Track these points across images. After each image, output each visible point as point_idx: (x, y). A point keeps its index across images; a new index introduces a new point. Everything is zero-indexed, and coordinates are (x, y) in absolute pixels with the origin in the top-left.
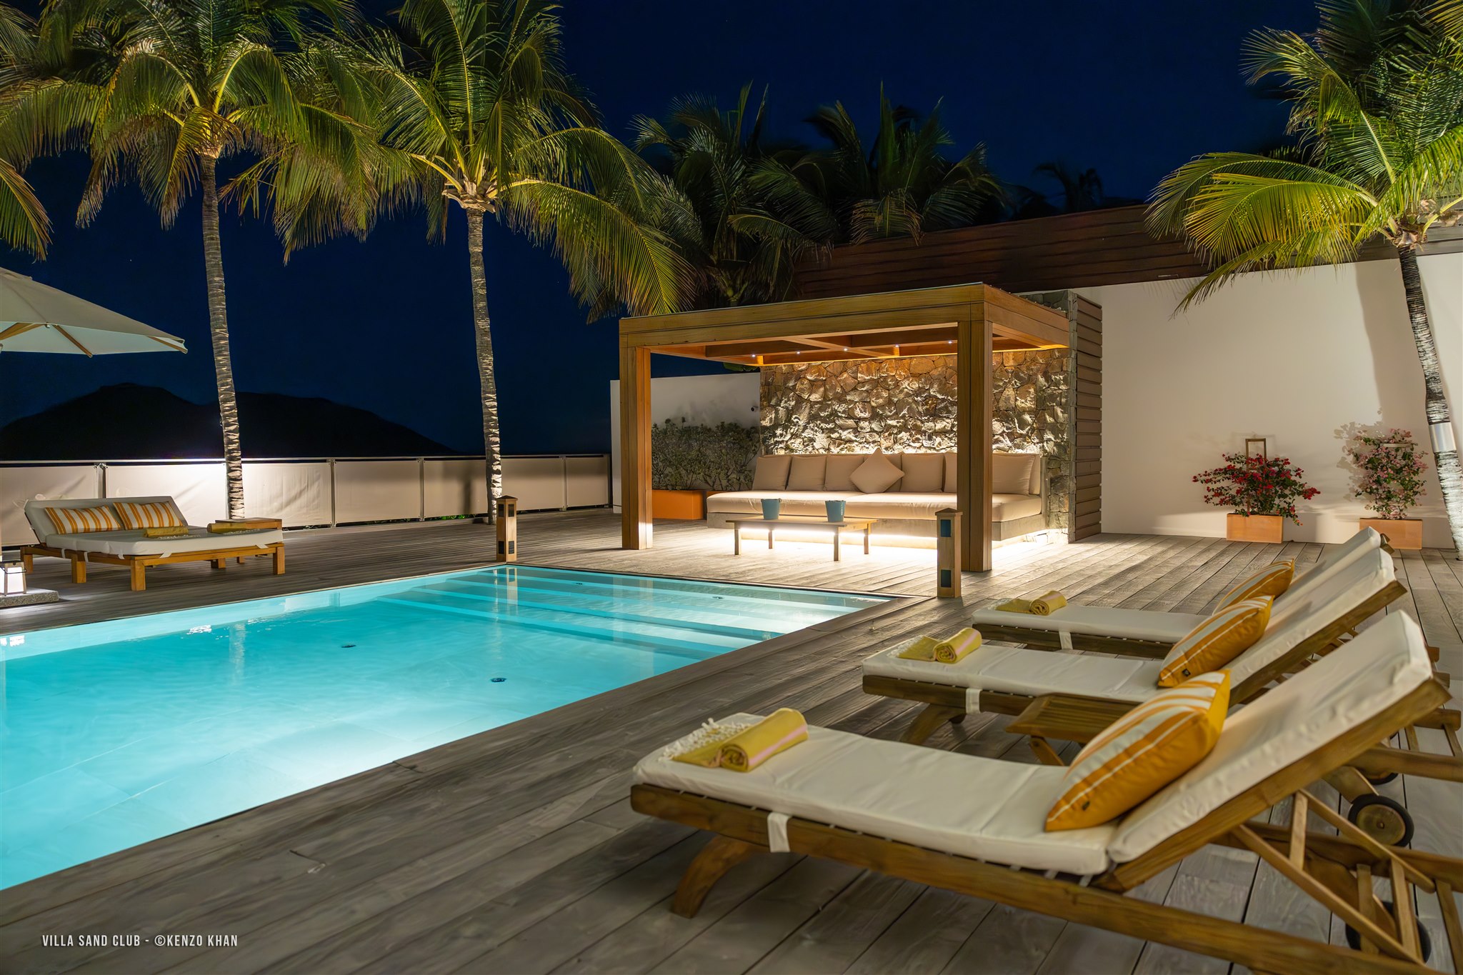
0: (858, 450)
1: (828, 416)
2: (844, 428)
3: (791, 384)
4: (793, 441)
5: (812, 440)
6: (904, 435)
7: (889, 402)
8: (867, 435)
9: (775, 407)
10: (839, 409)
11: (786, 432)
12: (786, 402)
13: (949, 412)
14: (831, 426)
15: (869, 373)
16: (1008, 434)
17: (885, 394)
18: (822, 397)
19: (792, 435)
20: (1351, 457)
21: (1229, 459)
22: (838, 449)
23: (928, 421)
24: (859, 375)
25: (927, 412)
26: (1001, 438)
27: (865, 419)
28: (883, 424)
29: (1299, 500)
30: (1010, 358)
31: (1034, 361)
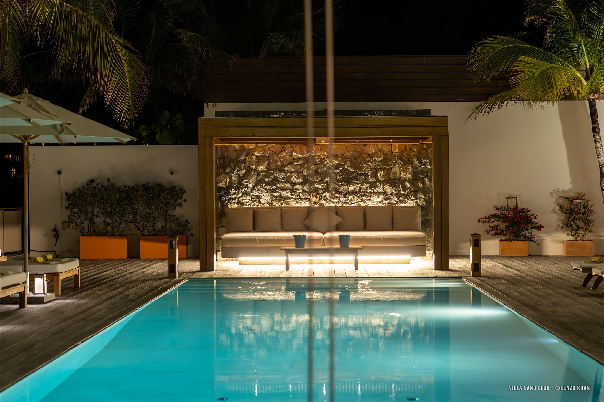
0: (294, 204)
1: (268, 182)
2: (284, 190)
3: (242, 158)
4: (243, 198)
5: (258, 197)
6: (327, 194)
7: (317, 173)
8: (301, 194)
9: (229, 174)
10: (280, 176)
11: (239, 192)
12: (238, 171)
13: (358, 180)
14: (273, 187)
15: (301, 152)
16: (396, 194)
17: (314, 168)
18: (266, 168)
19: (243, 193)
20: (557, 208)
21: (497, 209)
22: (279, 204)
23: (344, 185)
24: (294, 154)
25: (343, 180)
26: (392, 197)
27: (299, 184)
28: (312, 187)
29: (535, 232)
30: (396, 148)
31: (411, 150)
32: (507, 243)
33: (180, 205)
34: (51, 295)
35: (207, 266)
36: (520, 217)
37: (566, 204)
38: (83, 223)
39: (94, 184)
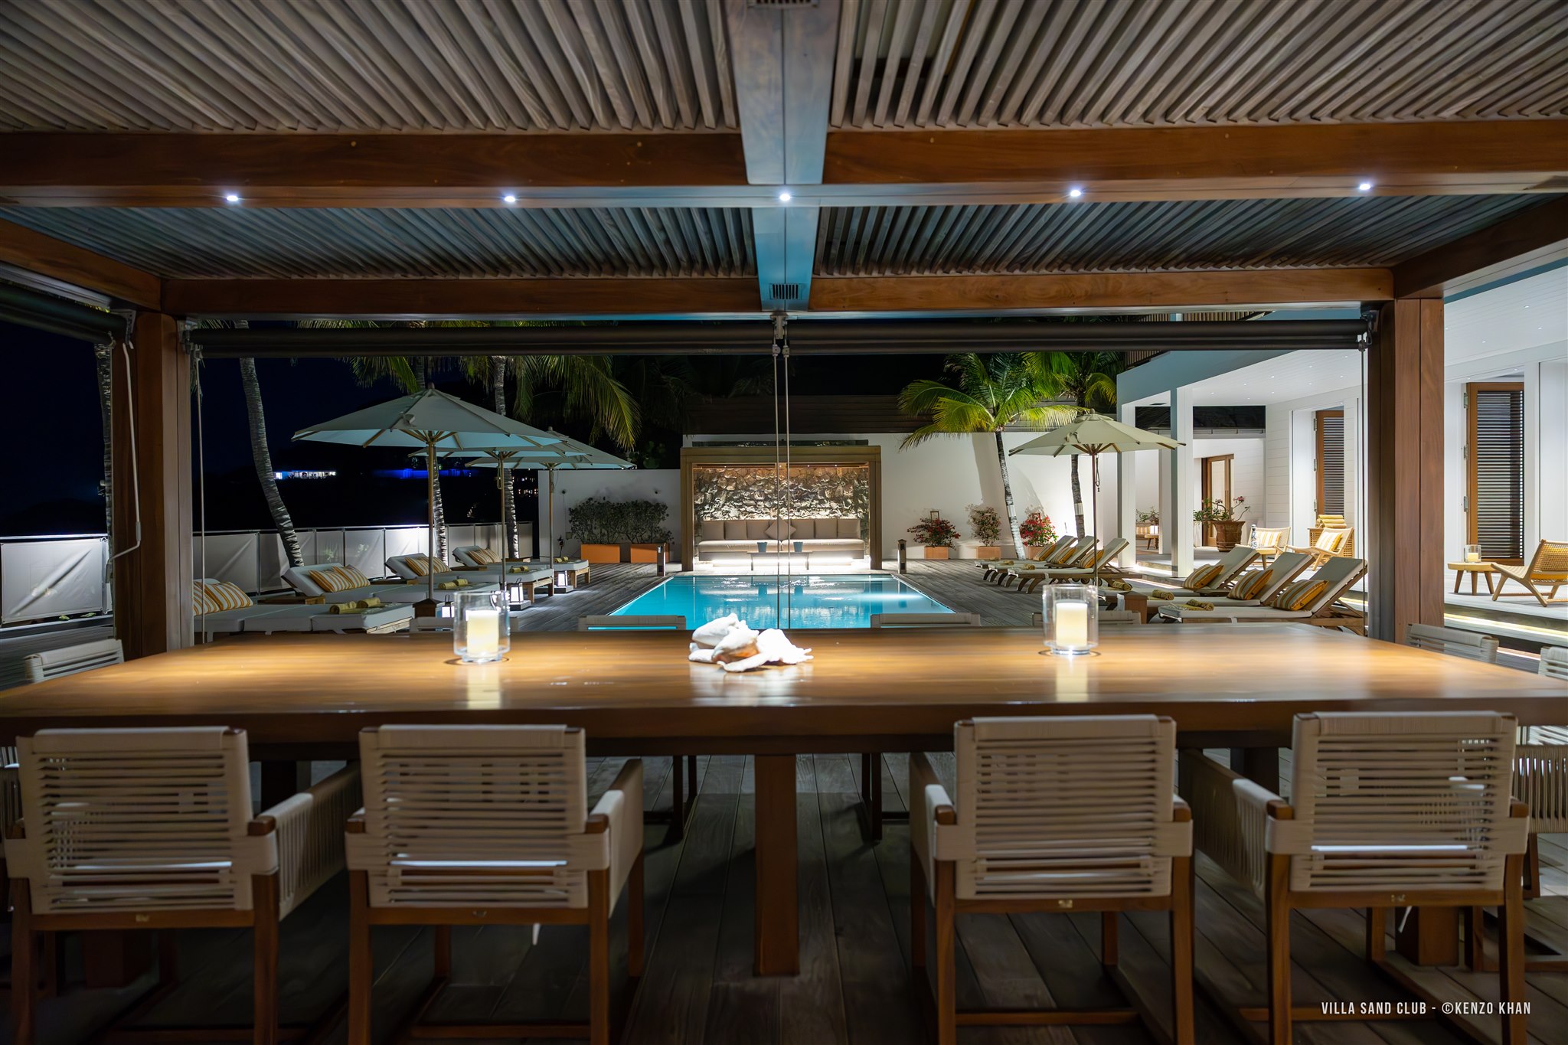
0: (757, 518)
1: (738, 499)
2: (749, 505)
3: (715, 480)
4: (716, 512)
5: (728, 512)
6: (784, 509)
7: (775, 491)
8: (762, 509)
9: (704, 493)
10: (745, 495)
11: (712, 507)
12: (711, 490)
13: (809, 497)
14: (740, 504)
15: (763, 475)
16: (840, 509)
18: (734, 488)
19: (715, 509)
20: (972, 520)
21: (923, 521)
22: (745, 517)
23: (797, 502)
24: (757, 476)
25: (796, 498)
26: (837, 511)
27: (761, 501)
28: (772, 503)
29: (953, 539)
30: (840, 471)
31: (852, 472)
32: (931, 548)
33: (663, 519)
34: (571, 588)
35: (688, 567)
36: (941, 527)
37: (979, 517)
38: (583, 534)
39: (592, 502)
